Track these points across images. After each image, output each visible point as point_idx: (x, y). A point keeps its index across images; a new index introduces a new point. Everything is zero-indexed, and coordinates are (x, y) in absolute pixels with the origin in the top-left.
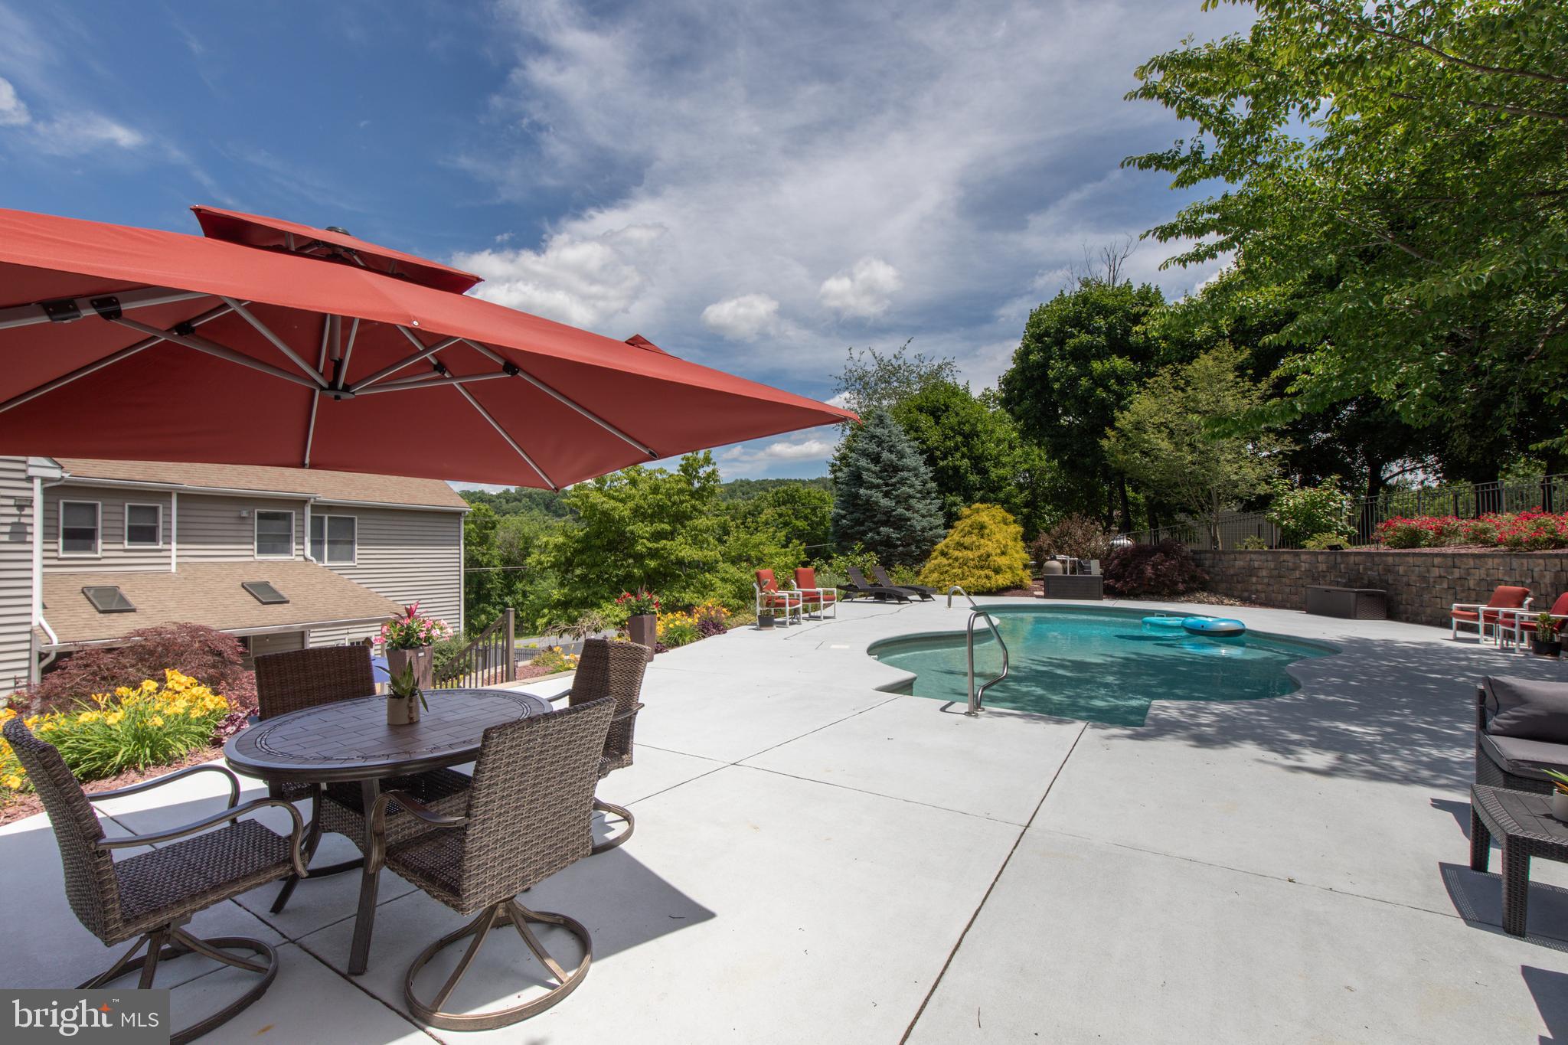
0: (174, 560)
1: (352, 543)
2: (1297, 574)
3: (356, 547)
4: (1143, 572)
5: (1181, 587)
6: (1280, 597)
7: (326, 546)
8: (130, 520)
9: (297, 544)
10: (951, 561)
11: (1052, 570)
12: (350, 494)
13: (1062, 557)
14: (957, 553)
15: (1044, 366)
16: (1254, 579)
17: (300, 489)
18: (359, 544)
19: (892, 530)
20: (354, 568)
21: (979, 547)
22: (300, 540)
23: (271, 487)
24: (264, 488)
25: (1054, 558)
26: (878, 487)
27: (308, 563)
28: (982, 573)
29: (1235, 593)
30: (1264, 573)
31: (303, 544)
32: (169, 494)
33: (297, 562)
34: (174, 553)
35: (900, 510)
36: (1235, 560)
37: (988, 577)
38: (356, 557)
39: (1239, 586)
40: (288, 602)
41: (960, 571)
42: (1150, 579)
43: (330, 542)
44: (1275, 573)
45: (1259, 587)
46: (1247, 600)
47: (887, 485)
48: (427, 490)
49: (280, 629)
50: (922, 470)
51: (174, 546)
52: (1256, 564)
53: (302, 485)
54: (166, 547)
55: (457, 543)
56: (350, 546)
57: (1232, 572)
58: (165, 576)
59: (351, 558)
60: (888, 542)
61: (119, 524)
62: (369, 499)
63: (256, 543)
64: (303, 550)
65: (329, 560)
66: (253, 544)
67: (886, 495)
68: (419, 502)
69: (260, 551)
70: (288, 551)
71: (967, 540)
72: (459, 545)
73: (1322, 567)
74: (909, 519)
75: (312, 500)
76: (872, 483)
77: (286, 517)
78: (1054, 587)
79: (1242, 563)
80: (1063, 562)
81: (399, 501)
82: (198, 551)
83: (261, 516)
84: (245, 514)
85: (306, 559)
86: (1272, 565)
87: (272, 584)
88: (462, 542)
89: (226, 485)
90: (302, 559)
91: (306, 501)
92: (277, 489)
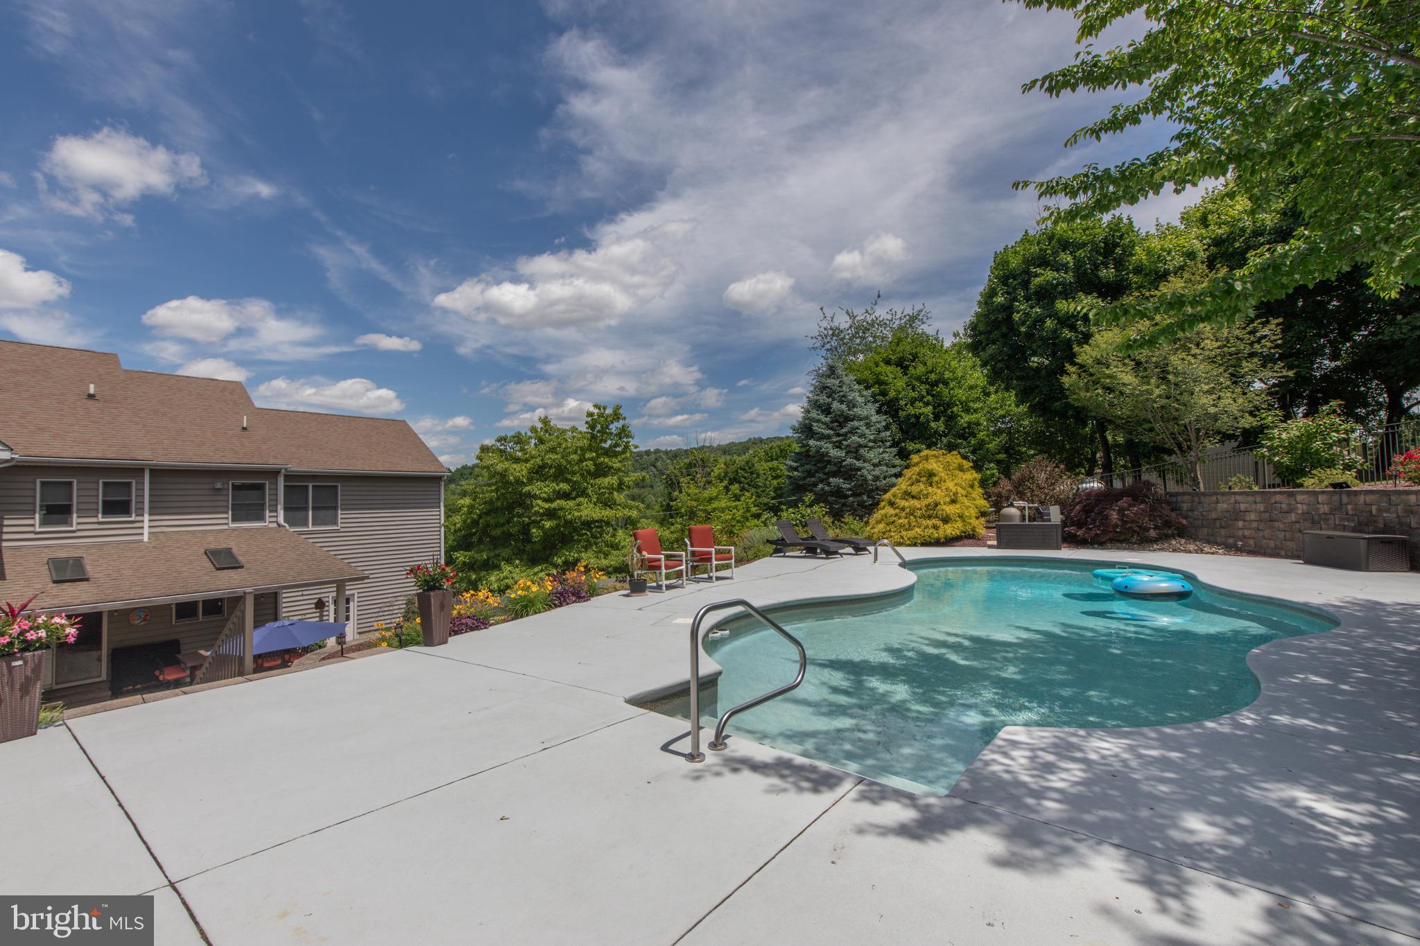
0: (146, 531)
1: (335, 508)
2: (1293, 517)
3: (339, 512)
4: (1107, 517)
5: (1153, 533)
6: (1272, 544)
7: (310, 512)
8: (104, 496)
9: (270, 511)
10: (897, 511)
11: (1009, 517)
12: (333, 464)
13: (1021, 503)
14: (903, 503)
15: (1008, 309)
16: (1240, 524)
17: (272, 461)
18: (342, 510)
19: (841, 480)
20: (338, 531)
21: (926, 496)
22: (274, 508)
23: (244, 461)
24: (238, 461)
25: (1012, 505)
26: (829, 437)
27: (281, 529)
28: (930, 523)
29: (1219, 540)
30: (1252, 516)
31: (276, 511)
32: (142, 470)
33: (270, 528)
34: (146, 524)
35: (849, 461)
36: (1217, 502)
37: (936, 527)
38: (339, 521)
39: (1223, 532)
40: (242, 567)
41: (906, 521)
42: (1117, 526)
43: (314, 509)
44: (1266, 516)
45: (1247, 533)
46: (1234, 547)
47: (838, 435)
48: (410, 457)
49: (224, 594)
50: (874, 418)
51: (146, 517)
52: (1243, 507)
53: (275, 457)
54: (139, 518)
55: (437, 505)
56: (334, 511)
57: (1214, 515)
58: (136, 545)
59: (335, 523)
60: (838, 493)
61: (94, 500)
62: (352, 468)
63: (230, 512)
64: (277, 516)
65: (313, 524)
66: (227, 513)
67: (838, 445)
68: (400, 469)
69: (234, 520)
70: (262, 518)
71: (915, 489)
72: (439, 507)
73: (1324, 509)
74: (859, 469)
75: (283, 471)
76: (823, 434)
77: (260, 487)
78: (1008, 536)
79: (1225, 506)
80: (1022, 509)
81: (381, 469)
82: (171, 520)
83: (235, 488)
84: (219, 485)
85: (279, 525)
86: (1261, 507)
87: (235, 551)
88: (442, 504)
89: (200, 460)
90: (275, 525)
91: (279, 472)
92: (250, 461)
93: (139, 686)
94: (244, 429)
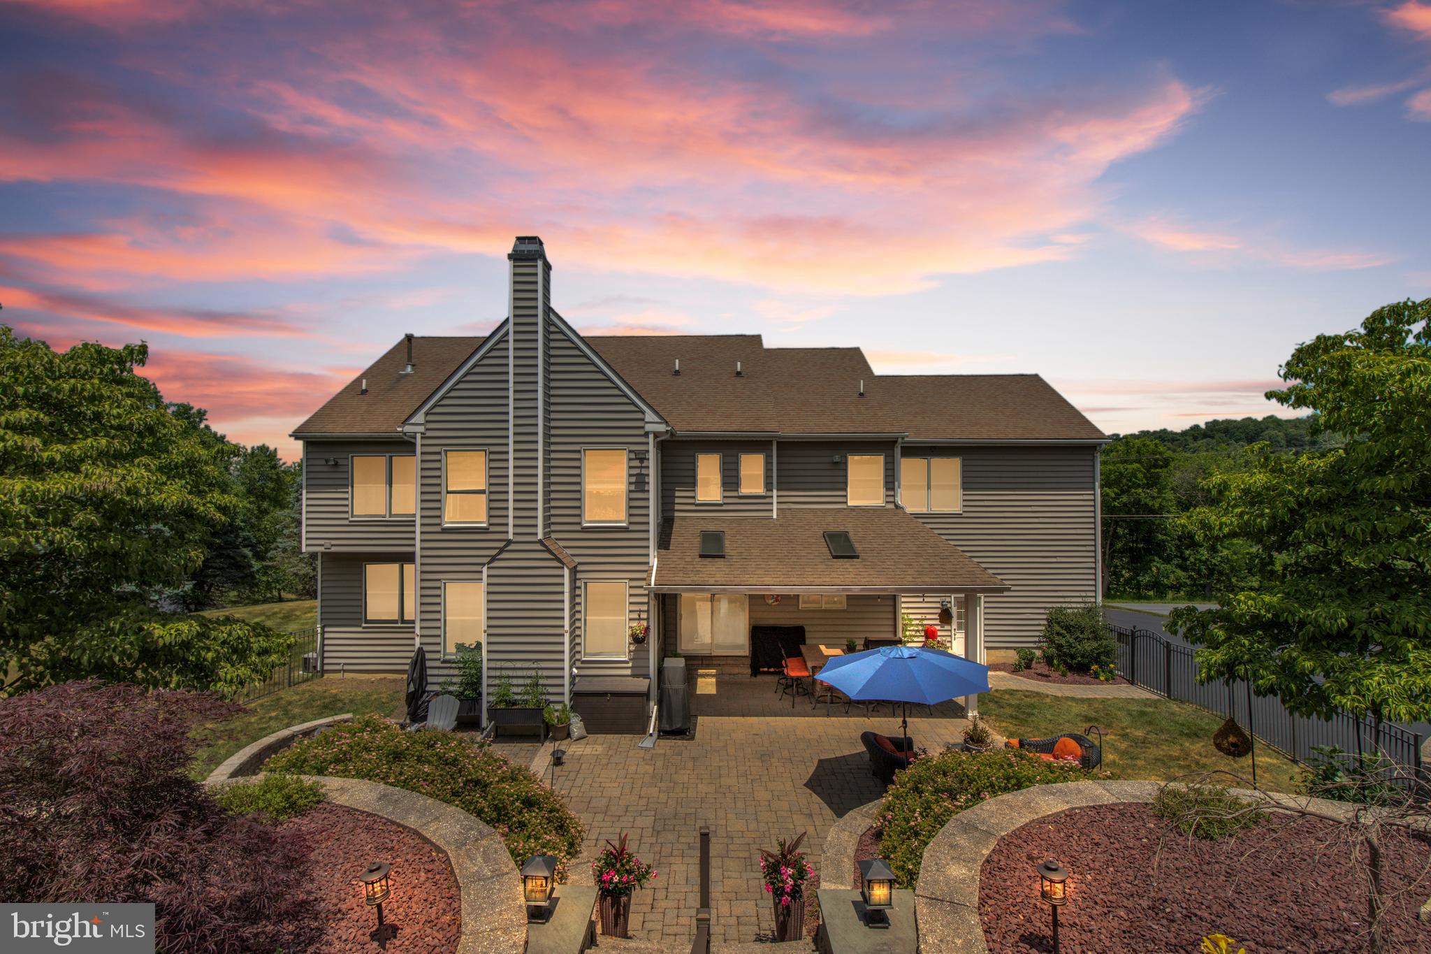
0: (775, 507)
1: (958, 487)
3: (962, 492)
9: (888, 489)
12: (953, 432)
17: (888, 429)
18: (965, 489)
22: (891, 486)
23: (861, 429)
24: (853, 430)
27: (899, 511)
31: (893, 489)
32: (771, 441)
33: (888, 510)
34: (775, 500)
38: (962, 503)
40: (857, 557)
48: (1049, 420)
51: (775, 493)
53: (892, 424)
54: (769, 494)
55: (1091, 486)
56: (956, 491)
58: (766, 522)
59: (958, 505)
61: (733, 474)
62: (975, 436)
63: (848, 489)
64: (894, 496)
65: (933, 506)
66: (845, 490)
68: (1037, 436)
69: (852, 498)
70: (879, 497)
72: (1094, 489)
75: (900, 440)
81: (1011, 436)
82: (796, 496)
83: (853, 461)
84: (837, 459)
85: (897, 506)
87: (851, 535)
88: (1097, 484)
89: (820, 431)
90: (891, 506)
91: (896, 442)
92: (866, 430)
93: (772, 670)
94: (861, 395)
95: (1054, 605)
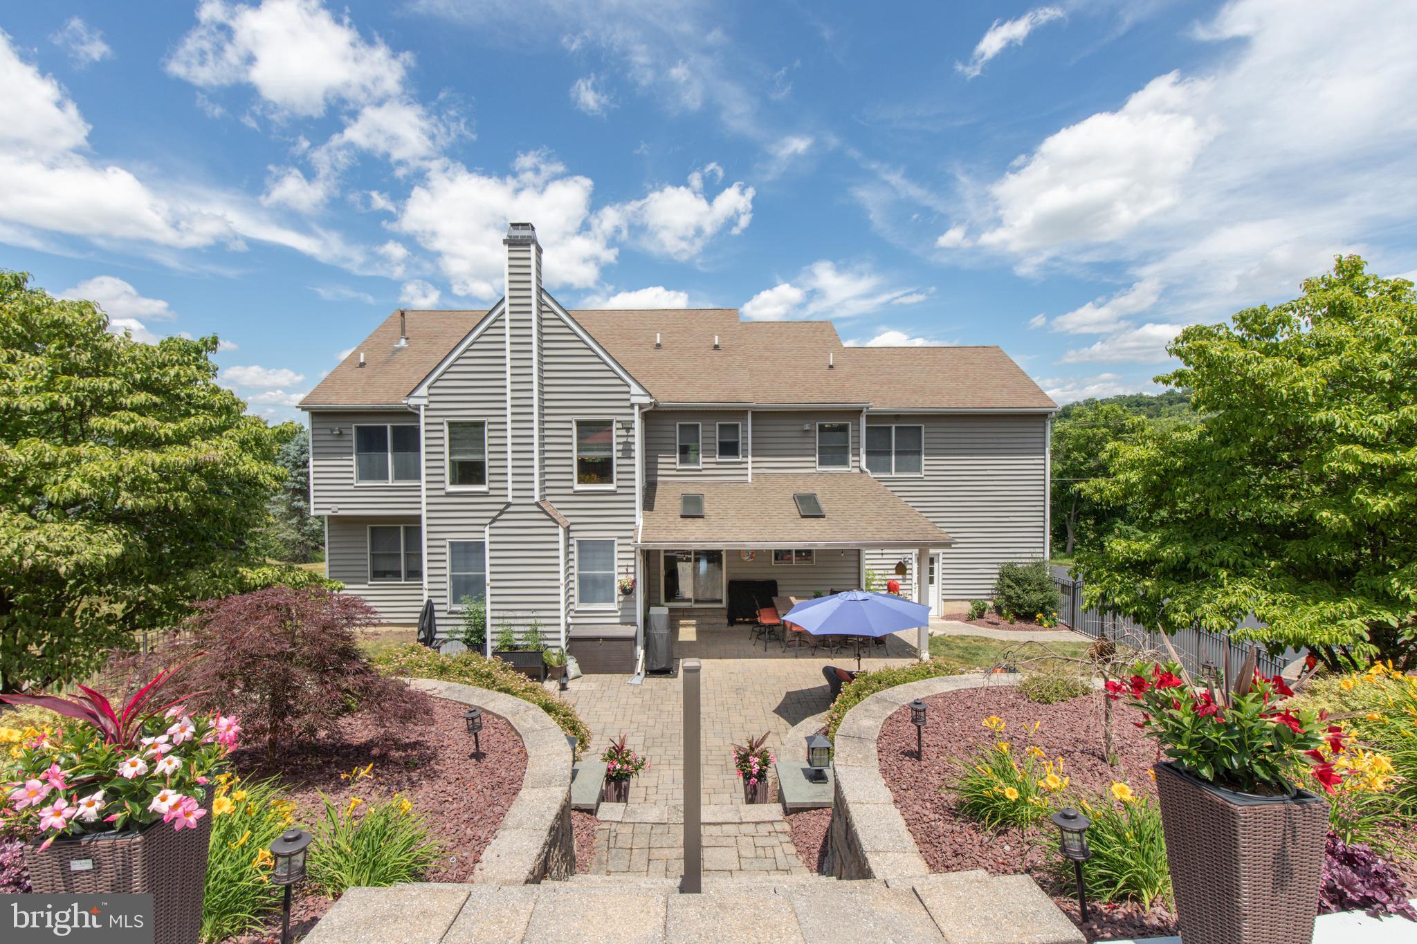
0: (750, 472)
1: (919, 453)
3: (923, 457)
7: (893, 457)
8: (720, 438)
9: (853, 455)
12: (916, 401)
17: (855, 400)
18: (926, 455)
20: (921, 479)
22: (856, 452)
23: (829, 400)
24: (823, 401)
27: (864, 475)
31: (858, 455)
32: (746, 412)
33: (853, 474)
34: (750, 465)
38: (923, 468)
40: (823, 516)
43: (897, 453)
48: (1005, 390)
49: (805, 545)
51: (750, 459)
53: (858, 395)
54: (744, 460)
55: (1042, 451)
56: (917, 457)
58: (742, 485)
59: (919, 470)
61: (712, 441)
62: (937, 406)
63: (817, 455)
64: (859, 461)
65: (897, 471)
66: (814, 456)
68: (994, 405)
69: (820, 464)
70: (844, 462)
72: (1045, 454)
75: (865, 410)
77: (843, 429)
81: (969, 405)
82: (769, 462)
83: (822, 429)
84: (807, 427)
85: (862, 471)
87: (819, 497)
88: (1048, 450)
89: (792, 401)
90: (857, 470)
91: (861, 412)
92: (834, 400)
93: (747, 620)
94: (831, 367)
95: (1006, 561)
